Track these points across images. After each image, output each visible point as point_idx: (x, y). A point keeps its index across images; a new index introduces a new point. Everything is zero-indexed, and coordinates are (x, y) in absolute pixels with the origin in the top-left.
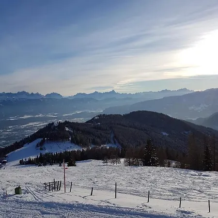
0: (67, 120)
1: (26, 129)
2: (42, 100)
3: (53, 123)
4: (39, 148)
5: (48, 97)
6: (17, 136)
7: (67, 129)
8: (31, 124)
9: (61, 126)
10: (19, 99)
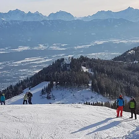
0: (84, 56)
1: (20, 67)
2: (43, 23)
3: (63, 59)
4: (46, 95)
5: (51, 19)
6: (9, 78)
7: (85, 69)
8: (27, 60)
9: (76, 64)
10: (12, 21)
